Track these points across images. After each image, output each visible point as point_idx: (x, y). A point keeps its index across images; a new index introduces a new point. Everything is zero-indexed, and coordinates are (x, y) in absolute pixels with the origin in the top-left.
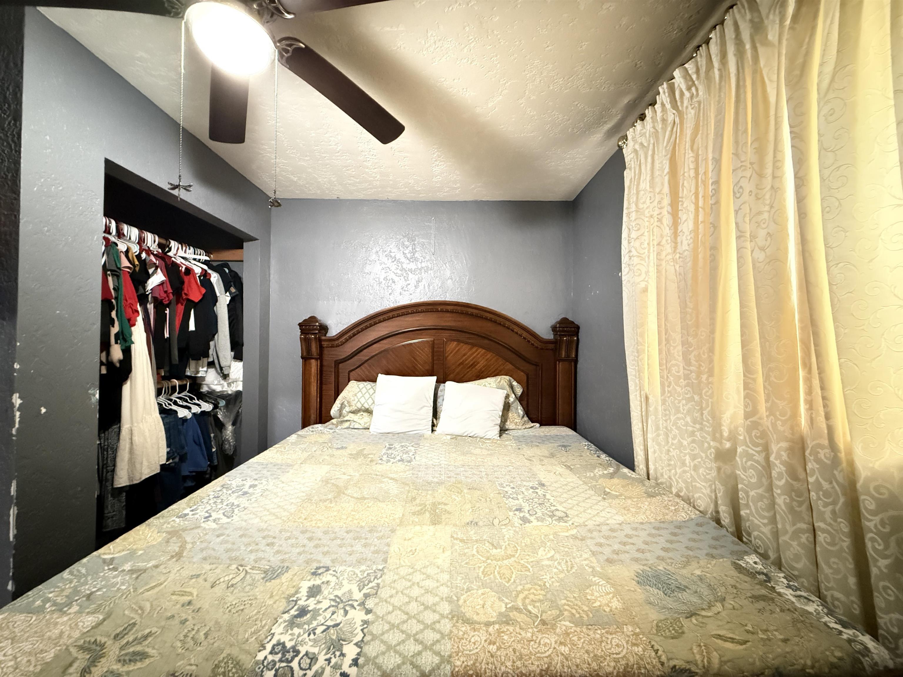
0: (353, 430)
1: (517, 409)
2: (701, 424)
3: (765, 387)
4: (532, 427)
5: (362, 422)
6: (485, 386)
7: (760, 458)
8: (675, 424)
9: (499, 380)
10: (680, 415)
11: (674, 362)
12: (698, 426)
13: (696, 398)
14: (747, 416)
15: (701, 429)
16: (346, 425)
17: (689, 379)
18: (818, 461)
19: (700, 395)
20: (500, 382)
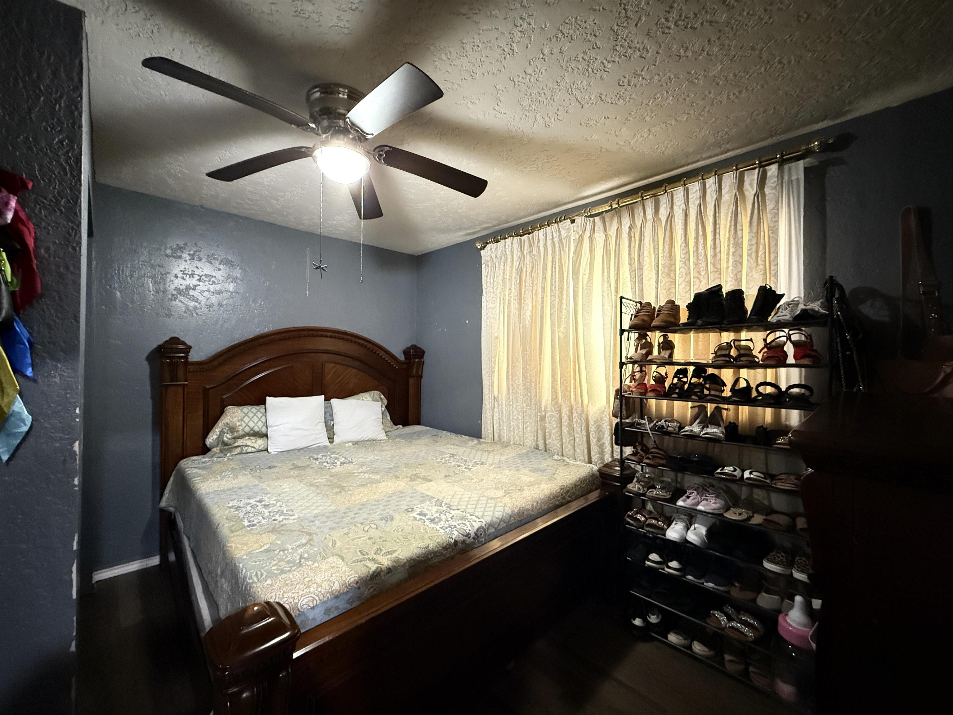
0: (247, 455)
1: (386, 416)
2: (530, 406)
3: (561, 387)
4: (398, 429)
5: (256, 446)
6: (363, 400)
7: (557, 416)
8: (516, 408)
9: (372, 394)
10: (518, 404)
11: (517, 377)
12: (529, 408)
13: (529, 394)
14: (552, 400)
15: (530, 409)
16: (238, 450)
17: (525, 385)
18: (577, 413)
19: (531, 393)
20: (374, 396)
